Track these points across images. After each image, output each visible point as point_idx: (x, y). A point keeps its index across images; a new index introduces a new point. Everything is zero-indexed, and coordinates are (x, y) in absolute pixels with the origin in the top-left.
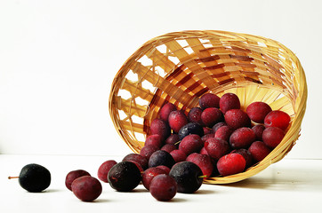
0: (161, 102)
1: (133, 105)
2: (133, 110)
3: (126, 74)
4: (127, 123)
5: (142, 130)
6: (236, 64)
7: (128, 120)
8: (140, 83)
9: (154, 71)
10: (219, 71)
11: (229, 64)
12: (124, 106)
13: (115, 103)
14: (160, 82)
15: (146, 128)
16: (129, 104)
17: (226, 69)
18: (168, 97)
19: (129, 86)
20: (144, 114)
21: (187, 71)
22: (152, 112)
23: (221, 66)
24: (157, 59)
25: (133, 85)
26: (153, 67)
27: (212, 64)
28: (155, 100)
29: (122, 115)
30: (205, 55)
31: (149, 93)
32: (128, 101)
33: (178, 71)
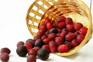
0: (45, 18)
1: (35, 19)
2: (35, 20)
3: (33, 7)
4: (32, 25)
5: (37, 28)
6: (72, 7)
7: (32, 24)
8: (38, 11)
9: (43, 7)
10: (67, 8)
11: (70, 7)
12: (31, 19)
13: (28, 18)
14: (46, 10)
15: (39, 28)
16: (33, 18)
17: (69, 8)
18: (48, 16)
19: (34, 12)
20: (39, 22)
21: (55, 7)
22: (42, 21)
23: (68, 7)
24: (44, 3)
25: (35, 11)
26: (43, 5)
27: (64, 6)
28: (43, 17)
29: (30, 22)
30: (62, 3)
31: (41, 14)
32: (33, 17)
33: (52, 7)
